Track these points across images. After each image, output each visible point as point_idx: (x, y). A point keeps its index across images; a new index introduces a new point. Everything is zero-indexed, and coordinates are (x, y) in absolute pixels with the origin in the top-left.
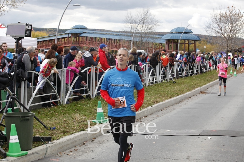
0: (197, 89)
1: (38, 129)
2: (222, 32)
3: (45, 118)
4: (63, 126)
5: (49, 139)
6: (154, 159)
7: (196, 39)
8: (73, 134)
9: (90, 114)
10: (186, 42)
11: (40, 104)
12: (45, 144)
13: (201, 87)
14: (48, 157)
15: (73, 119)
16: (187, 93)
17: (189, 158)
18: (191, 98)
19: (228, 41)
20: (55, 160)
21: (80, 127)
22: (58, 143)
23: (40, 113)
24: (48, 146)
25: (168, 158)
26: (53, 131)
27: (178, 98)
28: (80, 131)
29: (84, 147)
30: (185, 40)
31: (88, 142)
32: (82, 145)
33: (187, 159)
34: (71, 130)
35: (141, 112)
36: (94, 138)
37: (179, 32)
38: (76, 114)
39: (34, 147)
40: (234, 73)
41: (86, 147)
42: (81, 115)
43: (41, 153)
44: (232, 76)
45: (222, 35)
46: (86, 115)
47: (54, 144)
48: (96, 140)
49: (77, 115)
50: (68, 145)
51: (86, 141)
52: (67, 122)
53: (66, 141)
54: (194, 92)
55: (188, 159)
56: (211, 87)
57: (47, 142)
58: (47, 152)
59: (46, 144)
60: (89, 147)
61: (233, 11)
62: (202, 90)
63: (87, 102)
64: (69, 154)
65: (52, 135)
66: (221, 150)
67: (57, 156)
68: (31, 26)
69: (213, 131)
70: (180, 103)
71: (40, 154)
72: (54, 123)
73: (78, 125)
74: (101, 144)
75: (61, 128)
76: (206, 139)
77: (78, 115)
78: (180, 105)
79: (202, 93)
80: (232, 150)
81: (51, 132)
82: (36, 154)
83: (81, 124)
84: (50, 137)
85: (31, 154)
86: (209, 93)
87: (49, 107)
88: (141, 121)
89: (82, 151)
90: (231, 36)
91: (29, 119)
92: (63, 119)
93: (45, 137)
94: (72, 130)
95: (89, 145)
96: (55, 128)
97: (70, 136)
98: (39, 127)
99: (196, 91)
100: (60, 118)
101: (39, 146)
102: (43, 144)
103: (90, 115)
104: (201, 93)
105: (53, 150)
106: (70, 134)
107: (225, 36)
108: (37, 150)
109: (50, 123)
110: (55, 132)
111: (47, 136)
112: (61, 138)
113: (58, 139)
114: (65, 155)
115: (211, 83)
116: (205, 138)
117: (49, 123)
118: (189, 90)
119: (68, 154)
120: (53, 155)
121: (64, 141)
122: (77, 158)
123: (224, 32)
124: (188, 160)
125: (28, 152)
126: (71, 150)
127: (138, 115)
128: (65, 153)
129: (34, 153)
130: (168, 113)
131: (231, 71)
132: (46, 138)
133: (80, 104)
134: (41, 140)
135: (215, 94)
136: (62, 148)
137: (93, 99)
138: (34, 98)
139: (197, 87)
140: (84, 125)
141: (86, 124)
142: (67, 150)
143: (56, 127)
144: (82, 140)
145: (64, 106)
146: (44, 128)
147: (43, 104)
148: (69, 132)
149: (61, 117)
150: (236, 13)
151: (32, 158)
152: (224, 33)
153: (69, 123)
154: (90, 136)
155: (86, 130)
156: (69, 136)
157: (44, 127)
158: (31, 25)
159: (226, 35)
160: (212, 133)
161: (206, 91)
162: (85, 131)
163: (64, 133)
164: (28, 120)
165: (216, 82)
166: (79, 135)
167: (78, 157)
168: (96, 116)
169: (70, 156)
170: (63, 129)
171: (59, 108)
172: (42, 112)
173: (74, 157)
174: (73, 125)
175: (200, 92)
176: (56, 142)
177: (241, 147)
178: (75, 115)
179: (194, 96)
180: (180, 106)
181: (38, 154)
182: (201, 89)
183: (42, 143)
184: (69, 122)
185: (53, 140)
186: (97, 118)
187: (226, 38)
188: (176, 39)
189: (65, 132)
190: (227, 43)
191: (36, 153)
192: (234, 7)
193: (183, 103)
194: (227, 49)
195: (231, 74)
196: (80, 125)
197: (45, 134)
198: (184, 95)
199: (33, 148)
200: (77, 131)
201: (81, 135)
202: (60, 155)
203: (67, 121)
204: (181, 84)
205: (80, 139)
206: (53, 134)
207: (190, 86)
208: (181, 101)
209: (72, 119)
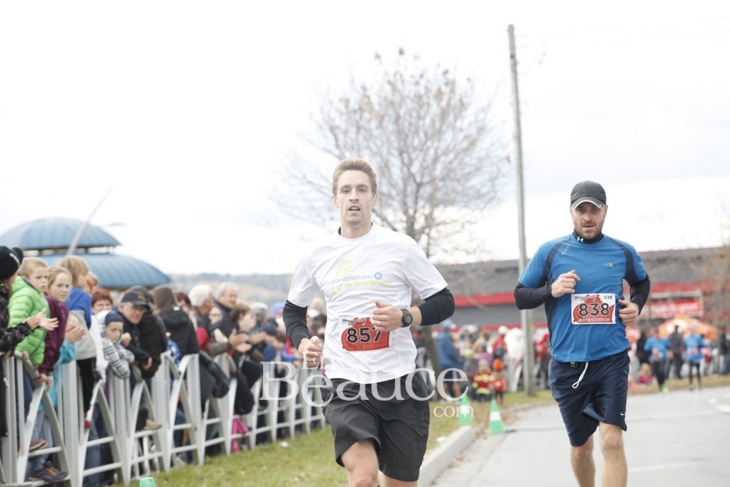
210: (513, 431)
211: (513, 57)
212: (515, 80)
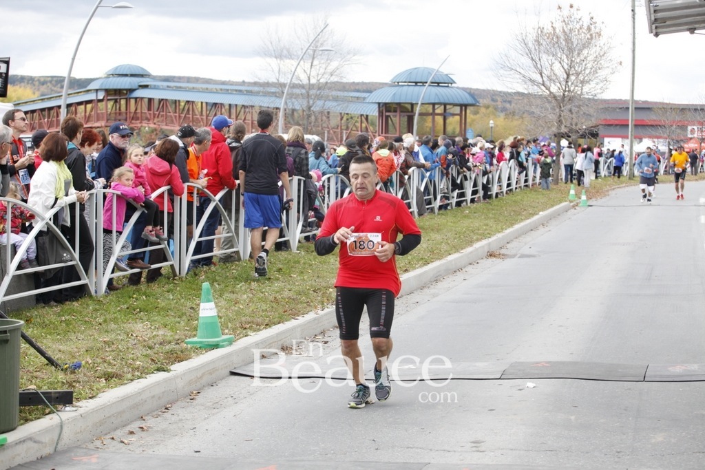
0: (478, 245)
1: (31, 369)
2: (543, 81)
3: (48, 336)
4: (102, 358)
5: (66, 399)
6: (377, 449)
7: (466, 102)
8: (132, 380)
9: (179, 323)
10: (438, 111)
11: (31, 296)
12: (54, 412)
13: (490, 240)
14: (65, 452)
15: (130, 338)
16: (450, 258)
17: (478, 445)
18: (464, 270)
19: (560, 107)
20: (85, 459)
21: (152, 360)
22: (92, 407)
23: (33, 322)
24: (63, 419)
25: (417, 448)
26: (75, 373)
27: (426, 272)
28: (153, 373)
29: (166, 419)
30: (434, 104)
31: (179, 403)
32: (160, 413)
33: (474, 449)
34: (125, 369)
35: (326, 314)
36: (195, 392)
37: (417, 81)
38: (136, 323)
39: (22, 421)
40: (580, 198)
41: (174, 418)
42: (151, 325)
43: (44, 441)
44: (574, 207)
45: (543, 87)
46: (165, 326)
47: (81, 411)
48: (199, 399)
49: (139, 326)
50: (121, 413)
51: (173, 402)
52: (114, 347)
53: (115, 403)
54: (471, 253)
55: (477, 449)
56: (516, 238)
57: (60, 407)
58: (61, 436)
59: (59, 413)
60: (183, 418)
61: (573, 18)
62: (494, 249)
63: (166, 286)
64: (126, 442)
65: (74, 386)
66: (570, 419)
67: (91, 446)
68: (5, 65)
69: (540, 365)
70: (432, 287)
71: (42, 443)
72: (76, 350)
73: (144, 354)
74: (215, 411)
75: (96, 365)
76: (521, 388)
77: (142, 325)
78: (432, 291)
79: (495, 256)
80: (602, 421)
81: (70, 377)
82: (30, 441)
83: (155, 350)
84: (66, 390)
85: (16, 443)
86: (513, 256)
87: (55, 304)
88: (325, 340)
89: (164, 431)
90: (569, 91)
91: (9, 338)
92: (99, 337)
93: (56, 393)
94: (130, 369)
95: (181, 412)
96: (79, 366)
97: (126, 386)
98: (33, 362)
99: (477, 249)
100: (92, 335)
101: (39, 418)
102: (49, 413)
103: (177, 324)
104: (491, 255)
105: (78, 431)
106: (126, 382)
107: (551, 92)
108: (33, 430)
109: (62, 350)
110: (81, 377)
111: (59, 390)
112: (100, 395)
113: (90, 398)
114: (114, 443)
115: (517, 227)
116: (519, 386)
117: (60, 351)
118: (456, 249)
119: (122, 442)
120: (79, 443)
121: (109, 402)
122: (150, 452)
123: (550, 79)
124: (478, 451)
125: (5, 439)
126: (131, 430)
127: (316, 322)
128: (113, 438)
129: (24, 441)
130: (402, 315)
131: (572, 192)
132: (57, 395)
133: (145, 294)
134: (41, 402)
135: (532, 259)
136: (105, 422)
137: (181, 279)
138: (14, 277)
139: (478, 240)
140: (162, 353)
141: (168, 352)
142: (119, 430)
143: (83, 363)
144: (159, 398)
145: (101, 299)
146: (47, 364)
147: (37, 296)
148: (120, 375)
149: (94, 331)
150: (581, 23)
151: (19, 455)
152: (547, 83)
153: (118, 348)
154: (183, 388)
155: (170, 370)
156: (122, 387)
157: (46, 362)
158: (7, 63)
159: (554, 89)
160: (536, 372)
161: (503, 251)
162: (168, 371)
163: (106, 380)
164: (6, 341)
165: (530, 223)
166: (152, 384)
167: (152, 450)
168: (195, 328)
169: (130, 447)
170: (103, 368)
171: (85, 306)
172: (38, 320)
173: (141, 449)
174: (131, 356)
175: (488, 252)
176: (85, 406)
177: (625, 410)
178: (135, 325)
179: (471, 264)
180: (435, 296)
181: (35, 442)
182: (489, 244)
183: (47, 411)
184: (120, 346)
185: (78, 399)
186: (199, 333)
187: (555, 97)
188: (410, 102)
189: (108, 377)
190: (558, 110)
191: (30, 439)
192: (575, 7)
193: (440, 285)
194: (559, 127)
195: (571, 202)
196: (152, 354)
197: (51, 384)
198: (443, 261)
199: (22, 424)
200: (143, 372)
201: (158, 384)
202: (98, 443)
203: (113, 344)
204: (432, 230)
205: (153, 397)
206: (74, 381)
207: (458, 236)
208: (436, 281)
209: (125, 337)
210: (591, 206)
211: (632, 10)
212: (634, 22)
